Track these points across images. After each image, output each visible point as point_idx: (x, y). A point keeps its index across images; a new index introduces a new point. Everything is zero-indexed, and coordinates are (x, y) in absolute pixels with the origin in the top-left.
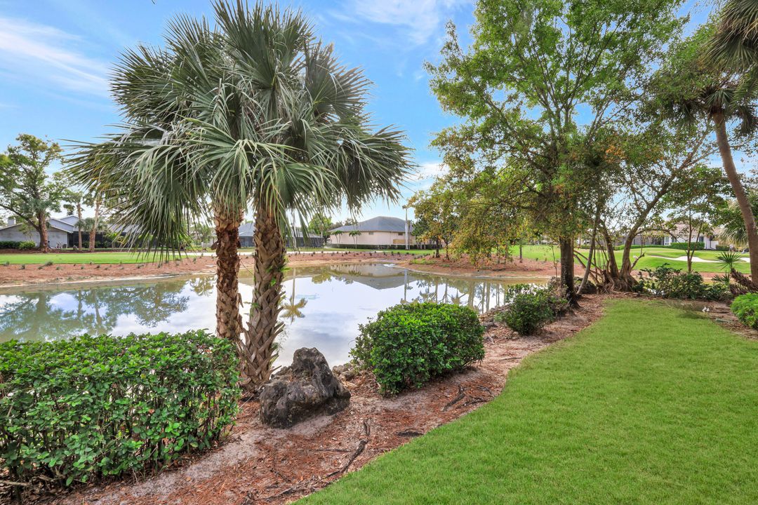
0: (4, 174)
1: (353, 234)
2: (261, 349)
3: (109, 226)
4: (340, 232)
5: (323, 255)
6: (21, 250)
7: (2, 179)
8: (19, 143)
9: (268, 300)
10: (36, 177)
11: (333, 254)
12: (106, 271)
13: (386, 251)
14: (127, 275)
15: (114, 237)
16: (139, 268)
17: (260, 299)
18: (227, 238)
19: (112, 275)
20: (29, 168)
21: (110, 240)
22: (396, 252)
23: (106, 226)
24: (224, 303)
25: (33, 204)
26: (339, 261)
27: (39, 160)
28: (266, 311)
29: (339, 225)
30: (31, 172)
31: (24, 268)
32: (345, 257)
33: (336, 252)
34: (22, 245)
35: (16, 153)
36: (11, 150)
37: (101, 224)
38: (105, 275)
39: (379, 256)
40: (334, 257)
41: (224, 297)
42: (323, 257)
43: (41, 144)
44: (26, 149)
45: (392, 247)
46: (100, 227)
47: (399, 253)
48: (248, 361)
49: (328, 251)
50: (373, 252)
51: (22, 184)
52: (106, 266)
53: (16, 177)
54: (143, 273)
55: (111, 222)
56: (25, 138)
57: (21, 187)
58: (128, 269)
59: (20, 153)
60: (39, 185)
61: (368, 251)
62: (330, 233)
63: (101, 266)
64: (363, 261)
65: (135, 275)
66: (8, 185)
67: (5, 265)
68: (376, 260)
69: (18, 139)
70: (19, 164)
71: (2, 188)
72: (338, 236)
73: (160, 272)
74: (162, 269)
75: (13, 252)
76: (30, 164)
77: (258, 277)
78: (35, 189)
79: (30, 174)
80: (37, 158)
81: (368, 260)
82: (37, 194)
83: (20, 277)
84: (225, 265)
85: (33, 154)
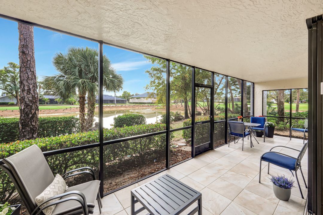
0: (3, 77)
1: (137, 98)
2: (89, 125)
3: (44, 96)
4: (133, 98)
5: (125, 106)
6: (9, 105)
7: (2, 79)
8: (9, 65)
9: (91, 113)
10: (15, 78)
11: (129, 106)
12: (43, 112)
13: (149, 105)
14: (51, 113)
15: (46, 100)
16: (56, 111)
17: (89, 113)
18: (82, 99)
19: (46, 114)
20: (13, 74)
21: (44, 101)
22: (152, 105)
23: (43, 96)
24: (81, 115)
25: (14, 88)
26: (131, 108)
27: (16, 72)
28: (90, 115)
29: (133, 95)
30: (13, 76)
31: (13, 111)
32: (133, 107)
33: (130, 105)
34: (10, 103)
35: (7, 69)
36: (5, 68)
37: (41, 95)
38: (43, 113)
39: (146, 106)
40: (130, 107)
41: (81, 114)
42: (125, 107)
43: (17, 66)
44: (11, 67)
45: (152, 103)
46: (40, 97)
47: (153, 105)
48: (86, 127)
49: (127, 104)
50: (144, 105)
51: (9, 80)
52: (44, 110)
53: (7, 78)
54: (58, 113)
55: (45, 94)
56: (11, 64)
57: (9, 82)
58: (52, 111)
59: (9, 69)
60: (16, 81)
61: (142, 105)
62: (129, 98)
63: (42, 110)
64: (140, 108)
65: (55, 113)
66: (4, 81)
67: (5, 110)
68: (145, 108)
69: (8, 64)
70: (9, 73)
71: (2, 82)
72: (132, 99)
73: (64, 112)
74: (65, 111)
75: (6, 106)
76: (13, 73)
77: (88, 108)
78: (15, 82)
79: (13, 77)
80: (16, 71)
81: (142, 108)
82: (15, 84)
83: (12, 114)
84: (81, 106)
85: (14, 69)
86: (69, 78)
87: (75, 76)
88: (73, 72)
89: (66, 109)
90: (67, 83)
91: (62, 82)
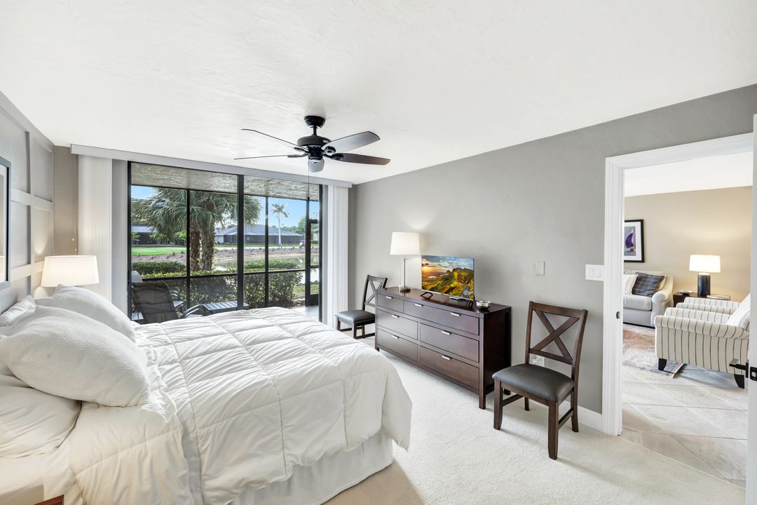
16: (153, 258)
58: (145, 259)
74: (170, 259)
86: (171, 205)
87: (180, 200)
88: (177, 194)
89: (174, 254)
90: (168, 212)
91: (161, 211)
